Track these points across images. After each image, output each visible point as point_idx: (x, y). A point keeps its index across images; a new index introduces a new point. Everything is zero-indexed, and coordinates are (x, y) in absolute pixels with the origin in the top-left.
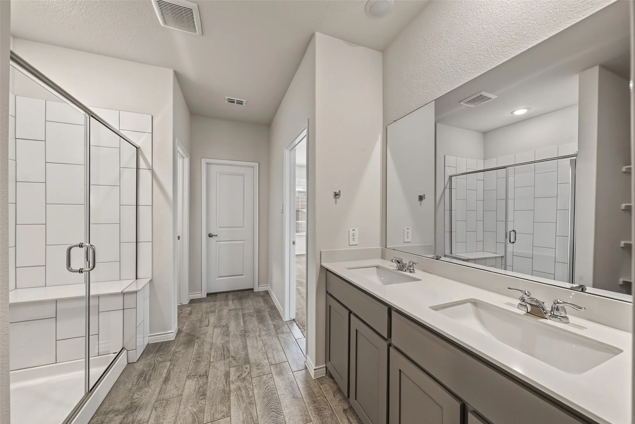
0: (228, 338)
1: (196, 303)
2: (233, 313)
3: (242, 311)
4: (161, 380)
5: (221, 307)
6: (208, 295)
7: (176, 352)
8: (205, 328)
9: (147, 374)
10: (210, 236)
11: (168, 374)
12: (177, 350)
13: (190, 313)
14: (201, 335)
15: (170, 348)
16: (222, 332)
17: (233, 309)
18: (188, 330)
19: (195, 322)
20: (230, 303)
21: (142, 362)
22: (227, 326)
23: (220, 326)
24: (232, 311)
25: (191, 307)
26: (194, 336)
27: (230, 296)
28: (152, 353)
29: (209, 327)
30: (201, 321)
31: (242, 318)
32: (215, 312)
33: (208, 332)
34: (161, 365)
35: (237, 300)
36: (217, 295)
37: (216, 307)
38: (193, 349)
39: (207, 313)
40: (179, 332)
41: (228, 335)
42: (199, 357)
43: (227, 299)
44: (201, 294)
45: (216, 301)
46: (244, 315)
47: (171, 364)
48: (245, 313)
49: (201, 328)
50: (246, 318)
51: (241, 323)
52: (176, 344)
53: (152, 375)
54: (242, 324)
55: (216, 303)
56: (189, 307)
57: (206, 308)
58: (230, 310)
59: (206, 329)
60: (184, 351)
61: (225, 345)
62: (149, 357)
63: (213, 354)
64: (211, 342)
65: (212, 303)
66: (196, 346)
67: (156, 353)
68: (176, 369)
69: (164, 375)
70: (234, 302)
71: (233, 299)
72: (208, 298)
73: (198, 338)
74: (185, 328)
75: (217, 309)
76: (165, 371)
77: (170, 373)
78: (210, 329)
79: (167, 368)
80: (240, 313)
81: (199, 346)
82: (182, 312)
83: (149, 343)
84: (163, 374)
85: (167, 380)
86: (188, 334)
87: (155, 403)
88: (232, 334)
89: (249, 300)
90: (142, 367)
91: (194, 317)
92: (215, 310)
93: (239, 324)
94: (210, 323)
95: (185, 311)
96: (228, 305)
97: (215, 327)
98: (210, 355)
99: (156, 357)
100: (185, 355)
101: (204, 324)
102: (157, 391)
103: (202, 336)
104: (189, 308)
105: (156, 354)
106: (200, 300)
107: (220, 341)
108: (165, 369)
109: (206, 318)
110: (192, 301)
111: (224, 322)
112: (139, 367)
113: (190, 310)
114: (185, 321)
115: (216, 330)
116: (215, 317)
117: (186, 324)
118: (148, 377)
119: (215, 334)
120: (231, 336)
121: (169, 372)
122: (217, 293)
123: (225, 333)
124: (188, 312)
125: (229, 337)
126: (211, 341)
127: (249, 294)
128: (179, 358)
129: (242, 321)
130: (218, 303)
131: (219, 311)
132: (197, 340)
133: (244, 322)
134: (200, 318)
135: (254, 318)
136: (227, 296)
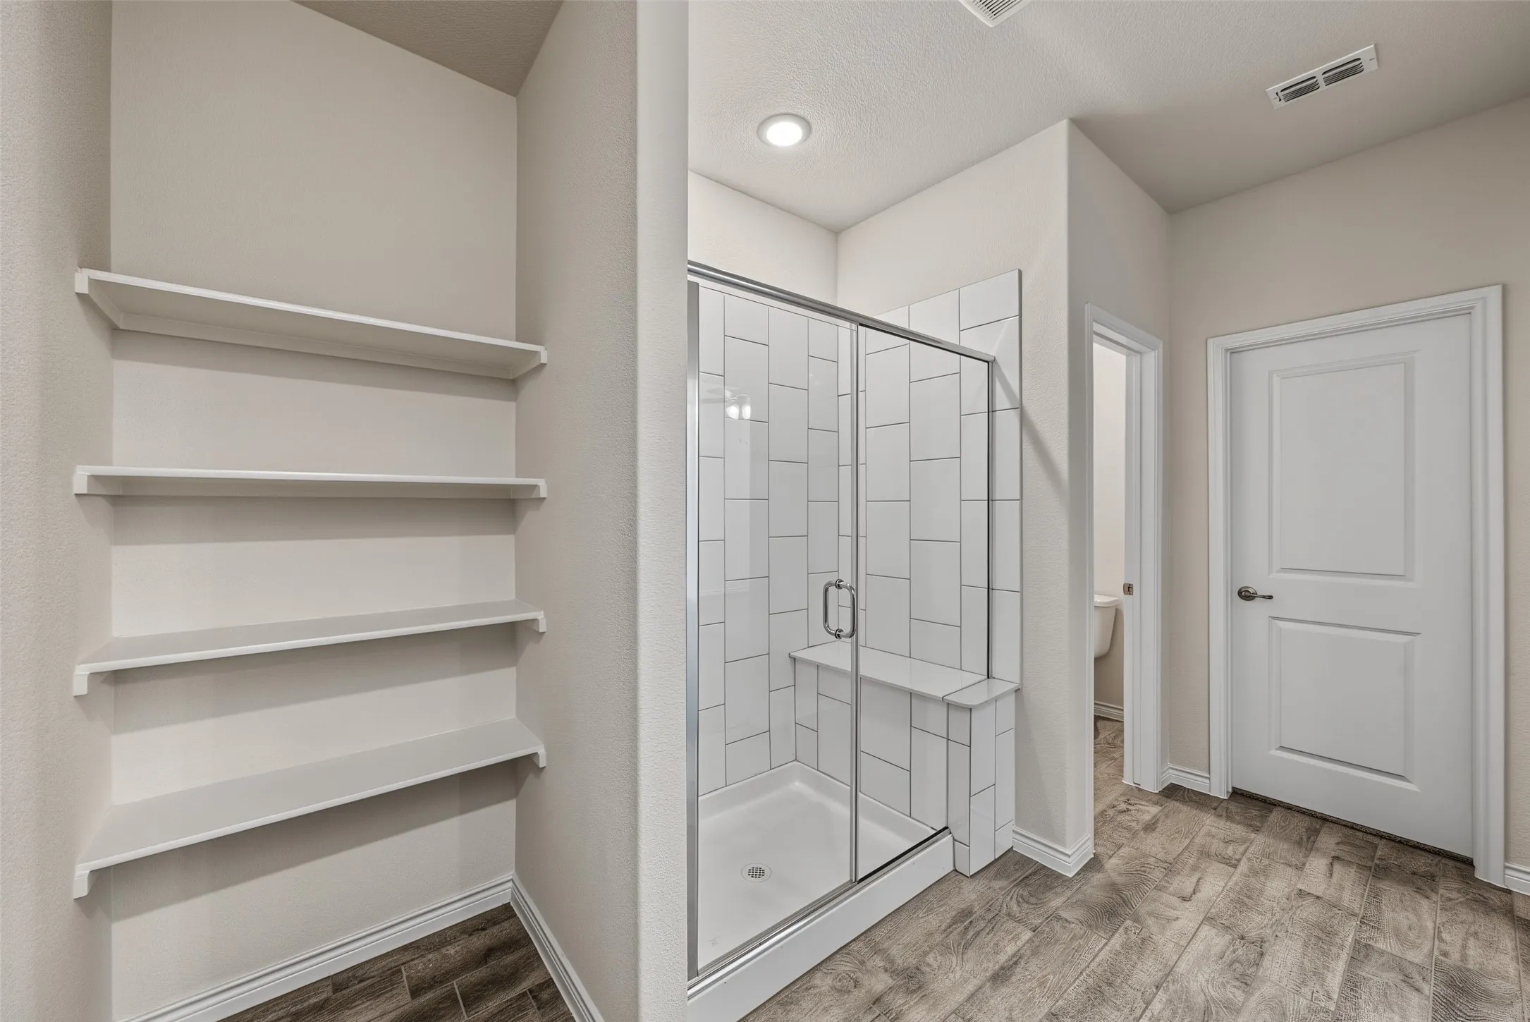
0: (1240, 996)
1: (1183, 801)
2: (1309, 911)
3: (1359, 930)
4: (992, 967)
5: (1265, 862)
6: (1237, 794)
7: (1059, 918)
8: (1175, 901)
9: (974, 924)
10: (1246, 595)
11: (1011, 963)
12: (1064, 914)
13: (1150, 827)
14: (1151, 914)
15: (1050, 895)
16: (1229, 957)
17: (1318, 897)
18: (1120, 874)
19: (1152, 860)
20: (1317, 864)
21: (980, 885)
22: (1260, 947)
23: (1227, 928)
24: (1309, 901)
25: (1160, 808)
26: (1126, 903)
27: (1328, 840)
28: (1008, 877)
29: (1187, 905)
30: (1170, 869)
31: (1344, 956)
32: (1235, 866)
33: (1177, 919)
34: (1010, 925)
35: (1353, 871)
36: (1271, 812)
37: (1246, 851)
38: (1104, 941)
39: (1205, 854)
40: (1094, 864)
41: (1245, 982)
42: (1110, 984)
43: (1307, 843)
44: (1208, 781)
45: (1257, 830)
46: (1361, 952)
47: (1031, 940)
48: (1371, 942)
49: (1159, 893)
50: (1366, 971)
51: (1329, 976)
52: (1069, 893)
53: (984, 934)
54: (1334, 981)
55: (1253, 835)
56: (1156, 803)
57: (1209, 834)
58: (1301, 893)
59: (1175, 909)
60: (1078, 929)
61: (1217, 1013)
62: (997, 884)
63: (1157, 1006)
64: (1171, 963)
65: (1238, 830)
66: (1117, 941)
67: (1014, 886)
68: (1034, 965)
69: (1002, 958)
70: (1337, 867)
71: (1336, 858)
72: (1233, 807)
73: (1137, 920)
74: (1114, 861)
75: (1249, 859)
76: (1010, 949)
77: (1016, 963)
78: (1187, 917)
79: (1018, 943)
80: (1348, 933)
81: (1127, 947)
82: (1128, 810)
83: (1014, 849)
84: (1002, 954)
85: (1001, 976)
86: (1113, 887)
87: (950, 1015)
88: (1267, 990)
89: (1425, 903)
90: (973, 898)
91: (1154, 845)
92: (1239, 861)
93: (1319, 975)
94: (1198, 895)
95: (1138, 810)
96: (1300, 867)
97: (1209, 919)
98: (1148, 1004)
99: (1011, 895)
100: (1075, 944)
101: (1175, 885)
102: (970, 988)
103: (1150, 921)
104: (1154, 810)
105: (1012, 888)
106: (1200, 800)
107: (1204, 983)
108: (1013, 943)
109: (1195, 868)
110: (1172, 792)
111: (1254, 923)
112: (970, 894)
113: (1154, 817)
114: (1125, 841)
115: (1206, 930)
116: (1226, 884)
117: (1124, 851)
118: (971, 933)
119: (1198, 946)
120: (1257, 994)
121: (1016, 960)
122: (1275, 805)
123: (1237, 965)
124: (1147, 817)
125: (1248, 994)
126: (1175, 958)
127: (1433, 877)
128: (1058, 940)
129: (1340, 966)
130: (1260, 841)
131: (1254, 872)
132: (1128, 923)
133: (1352, 984)
134: (1170, 859)
135: (1414, 998)
136: (1313, 833)
